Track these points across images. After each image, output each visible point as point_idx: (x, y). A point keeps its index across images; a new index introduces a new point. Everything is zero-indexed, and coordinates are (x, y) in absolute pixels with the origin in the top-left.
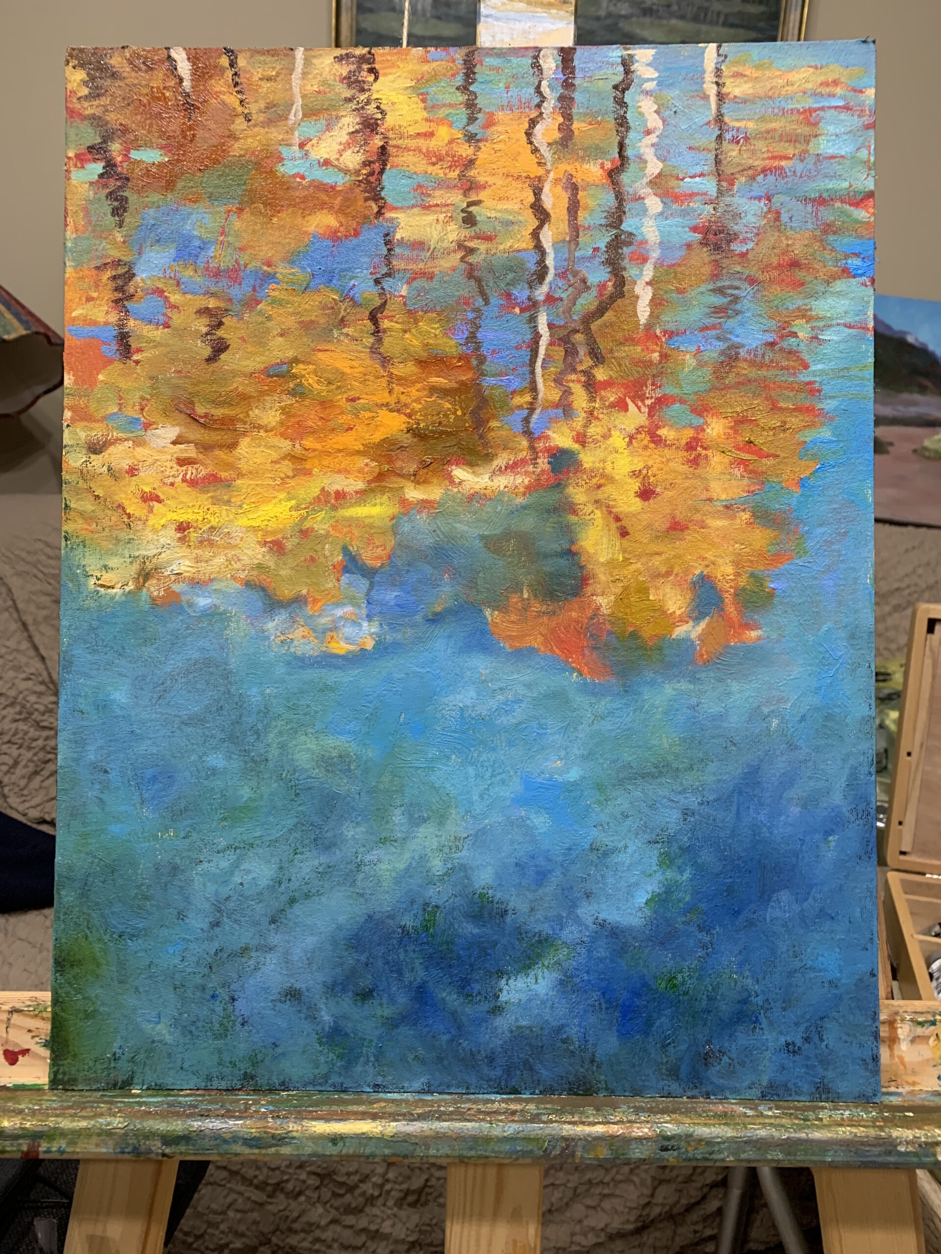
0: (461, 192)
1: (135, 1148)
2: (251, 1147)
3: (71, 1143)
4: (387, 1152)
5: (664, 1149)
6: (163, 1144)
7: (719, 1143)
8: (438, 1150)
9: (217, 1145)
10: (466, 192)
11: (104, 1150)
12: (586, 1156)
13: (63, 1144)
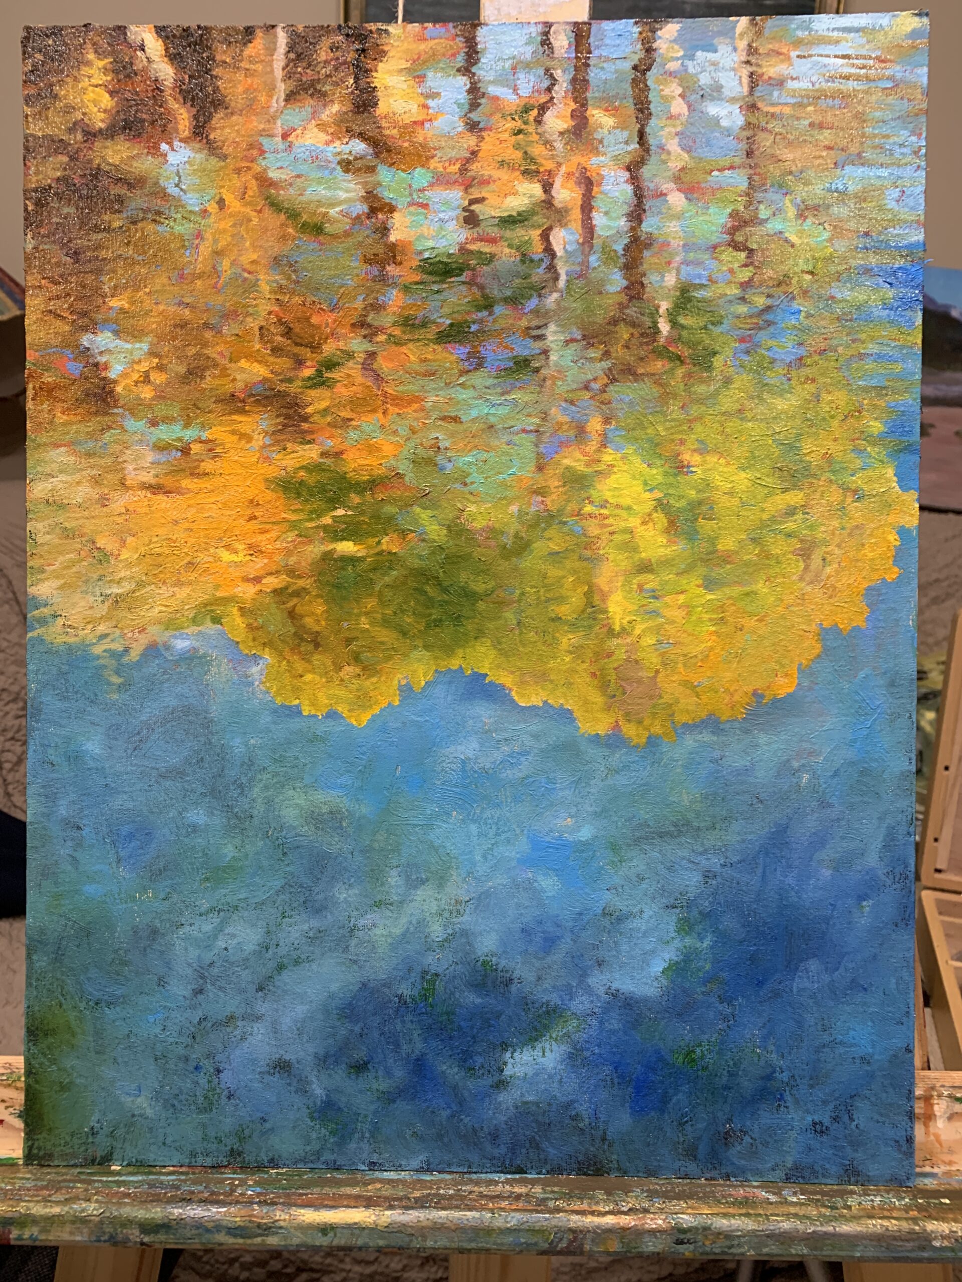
0: (463, 188)
1: (112, 1237)
2: (235, 1236)
3: (44, 1230)
4: (381, 1243)
5: (680, 1242)
6: (142, 1233)
7: (738, 1237)
8: (436, 1242)
9: (200, 1235)
10: (467, 188)
11: (78, 1238)
12: (595, 1249)
13: (35, 1231)
